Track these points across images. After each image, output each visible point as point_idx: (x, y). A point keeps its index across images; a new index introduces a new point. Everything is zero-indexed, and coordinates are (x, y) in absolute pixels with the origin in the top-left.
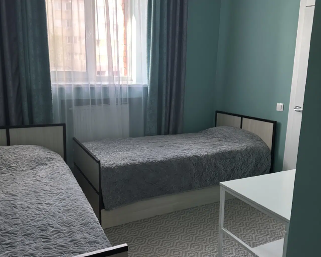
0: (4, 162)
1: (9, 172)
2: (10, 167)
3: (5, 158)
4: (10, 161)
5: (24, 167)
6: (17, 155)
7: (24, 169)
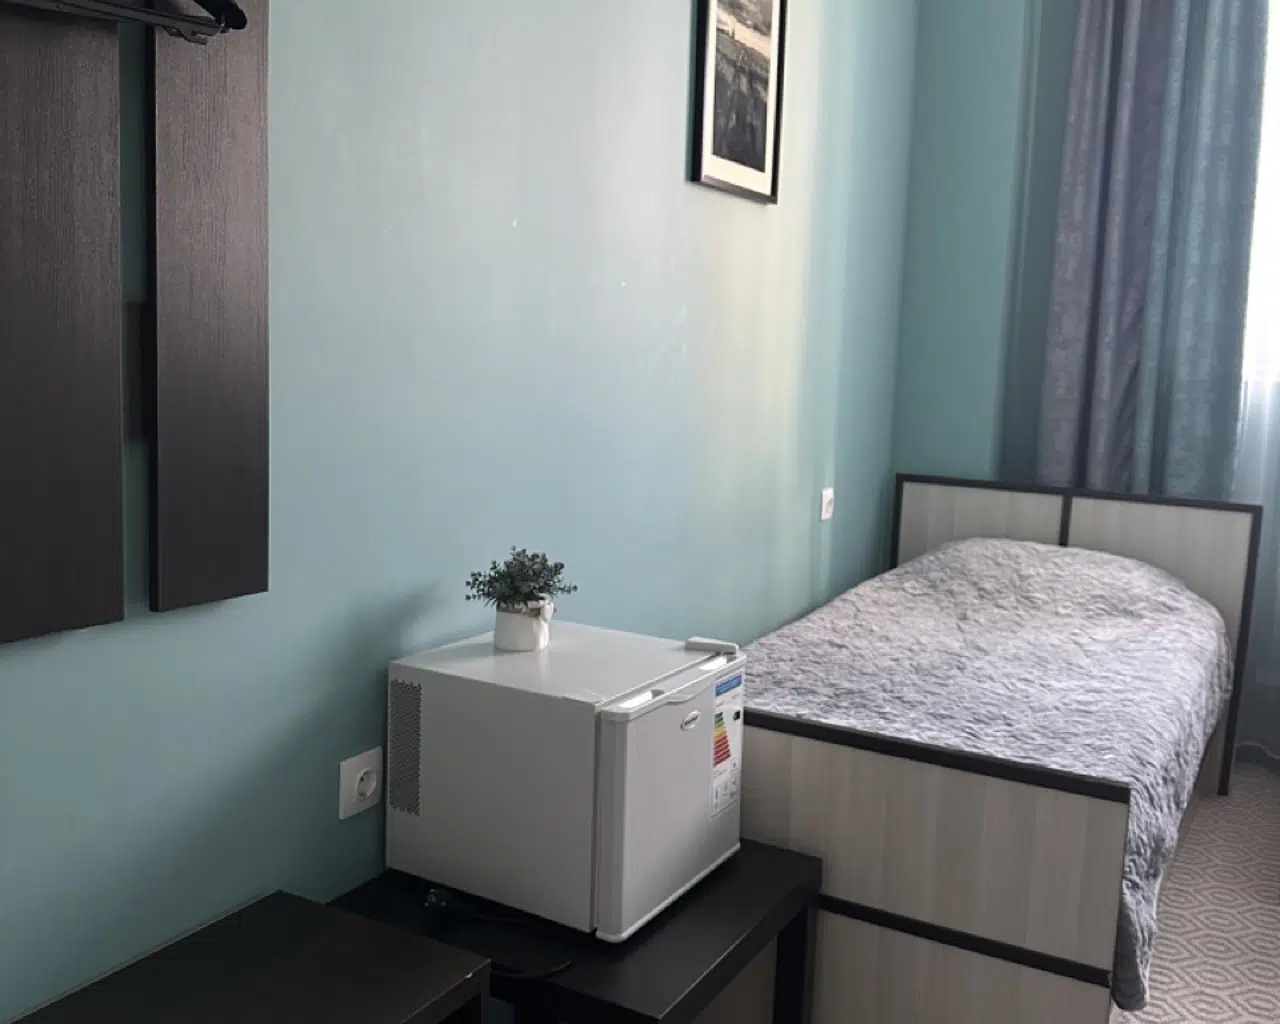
0: (1018, 583)
1: (1016, 608)
2: (1027, 598)
3: (1024, 573)
4: (1036, 582)
5: (1065, 607)
6: (1063, 571)
7: (1062, 611)
